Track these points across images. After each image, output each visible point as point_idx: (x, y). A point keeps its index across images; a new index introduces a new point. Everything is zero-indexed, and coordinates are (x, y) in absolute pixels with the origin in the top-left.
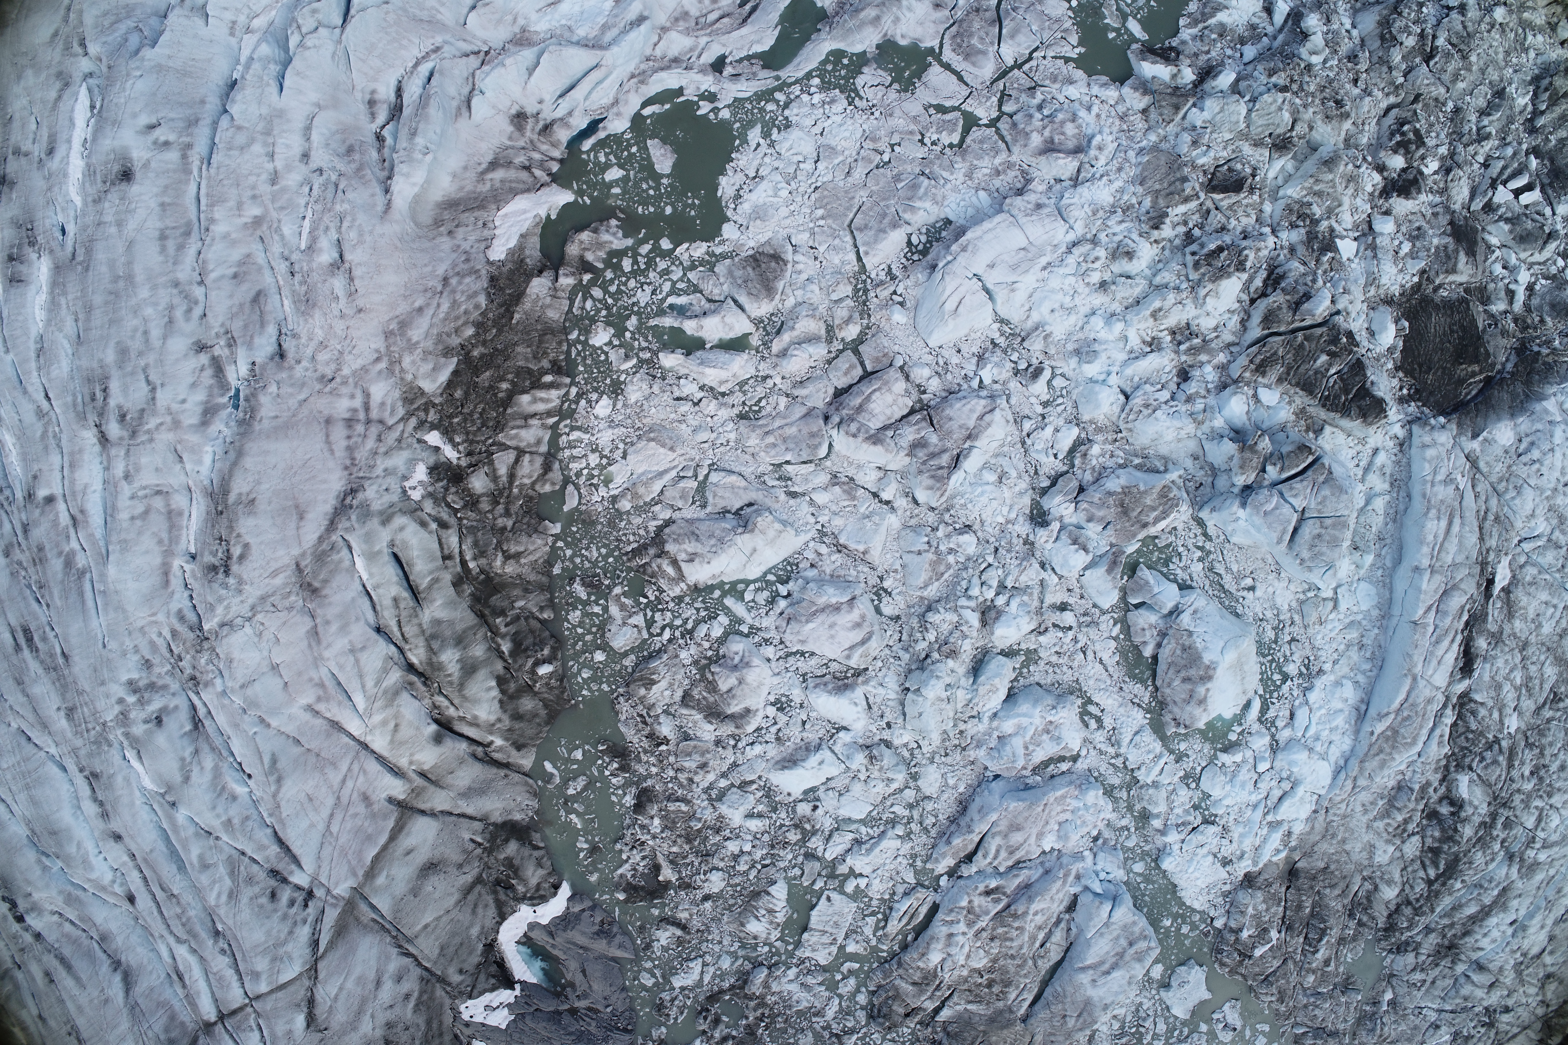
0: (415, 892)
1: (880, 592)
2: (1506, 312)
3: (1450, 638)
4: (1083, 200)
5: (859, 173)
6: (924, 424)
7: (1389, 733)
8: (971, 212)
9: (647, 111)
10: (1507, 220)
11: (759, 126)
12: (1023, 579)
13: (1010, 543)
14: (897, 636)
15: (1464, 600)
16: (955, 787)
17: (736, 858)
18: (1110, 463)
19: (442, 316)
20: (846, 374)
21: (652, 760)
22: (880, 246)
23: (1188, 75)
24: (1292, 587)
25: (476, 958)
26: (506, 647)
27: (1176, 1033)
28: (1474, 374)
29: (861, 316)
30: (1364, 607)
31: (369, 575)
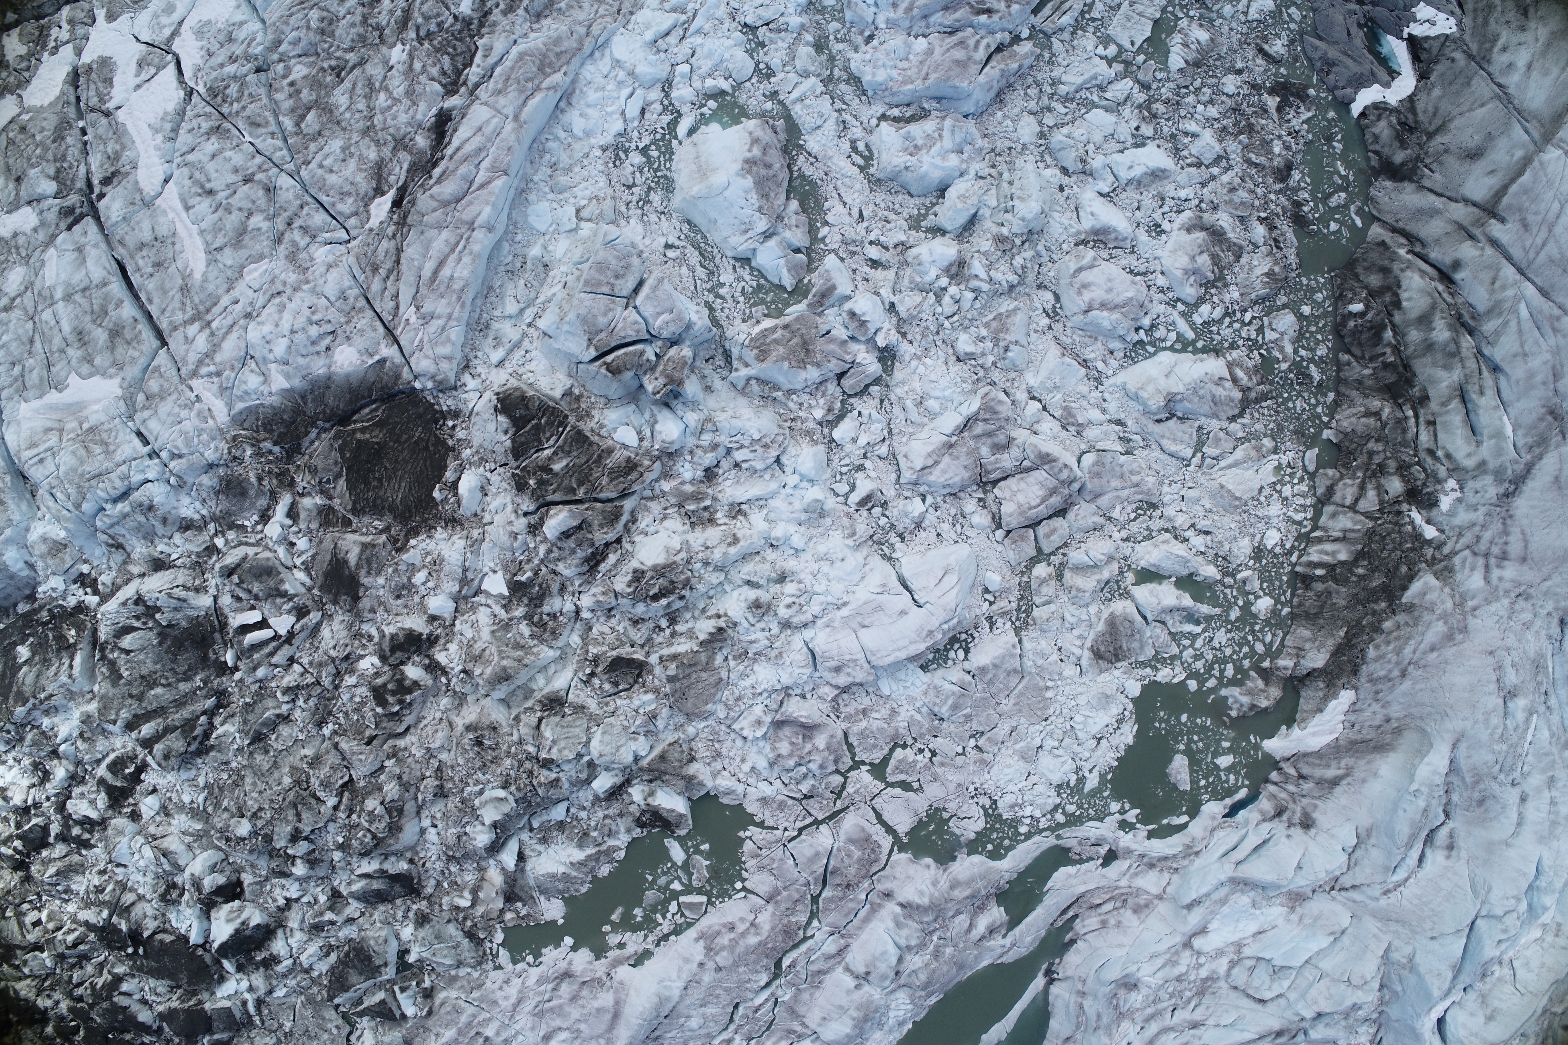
0: (1490, 137)
1: (1053, 314)
2: (302, 495)
3: (460, 154)
4: (789, 670)
5: (1002, 730)
6: (990, 468)
7: (548, 70)
8: (901, 675)
9: (1184, 819)
10: (284, 594)
11: (1086, 790)
12: (918, 300)
13: (923, 336)
14: (1044, 270)
15: (436, 190)
16: (1005, 116)
17: (1211, 102)
18: (805, 398)
19: (1412, 642)
20: (1055, 530)
21: (1273, 207)
22: (1001, 651)
23: (637, 793)
25: (1439, 68)
26: (1388, 334)
28: (363, 430)
29: (1028, 586)
30: (544, 206)
31: (1501, 419)
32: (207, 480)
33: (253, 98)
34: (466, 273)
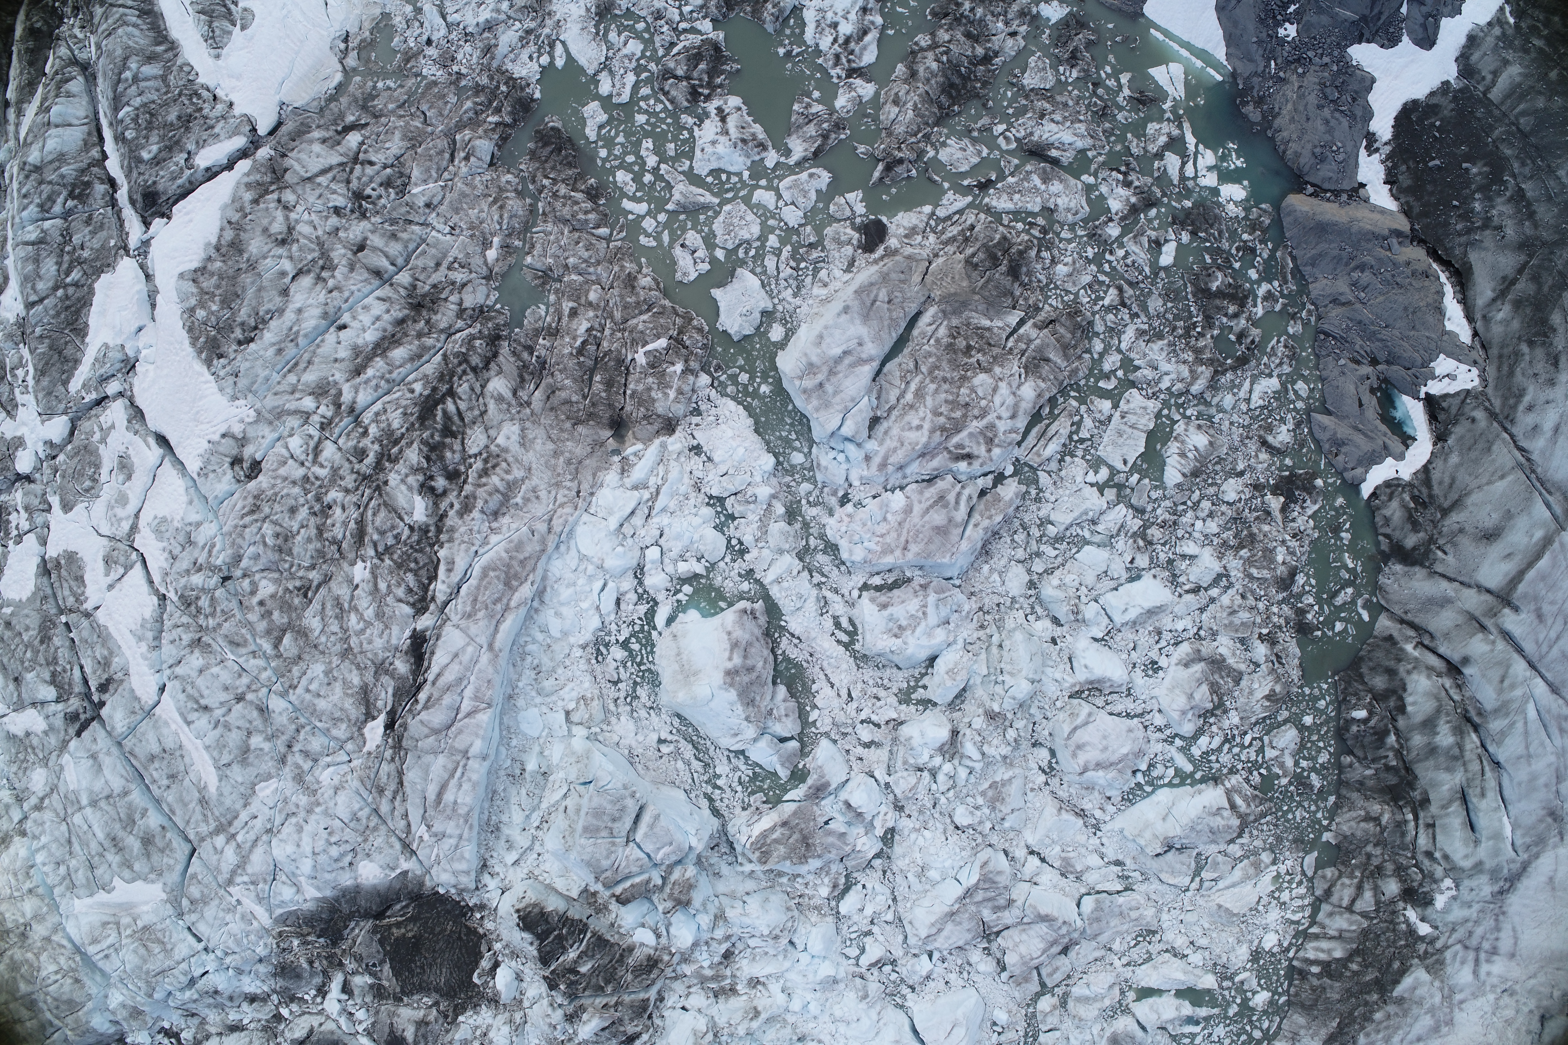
0: (1509, 516)
1: (1049, 771)
2: (353, 975)
3: (442, 681)
6: (992, 923)
7: (514, 583)
12: (913, 780)
13: (921, 812)
14: (1038, 728)
15: (424, 716)
16: (992, 570)
17: (1211, 515)
18: (810, 877)
19: (1401, 1032)
20: (1057, 969)
21: (1275, 619)
24: (616, 739)
25: (1457, 430)
26: (1392, 739)
27: (752, 253)
28: (398, 925)
29: (1034, 1015)
30: (533, 712)
31: (1500, 820)
32: (262, 969)
33: (227, 616)
34: (468, 800)
